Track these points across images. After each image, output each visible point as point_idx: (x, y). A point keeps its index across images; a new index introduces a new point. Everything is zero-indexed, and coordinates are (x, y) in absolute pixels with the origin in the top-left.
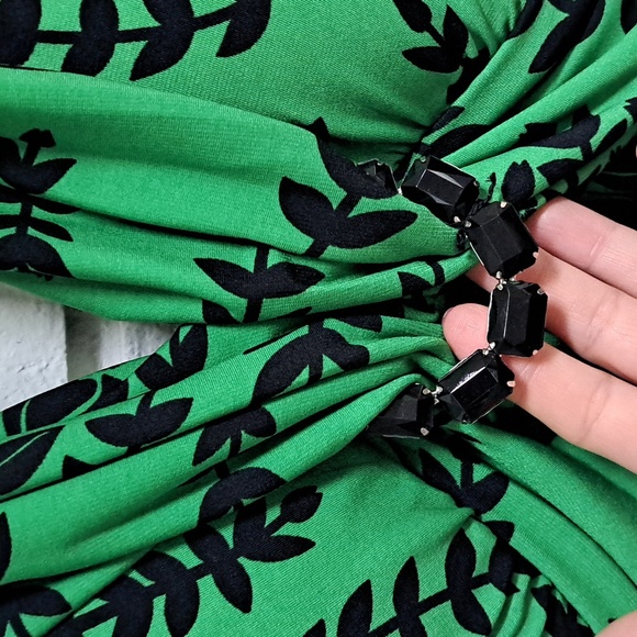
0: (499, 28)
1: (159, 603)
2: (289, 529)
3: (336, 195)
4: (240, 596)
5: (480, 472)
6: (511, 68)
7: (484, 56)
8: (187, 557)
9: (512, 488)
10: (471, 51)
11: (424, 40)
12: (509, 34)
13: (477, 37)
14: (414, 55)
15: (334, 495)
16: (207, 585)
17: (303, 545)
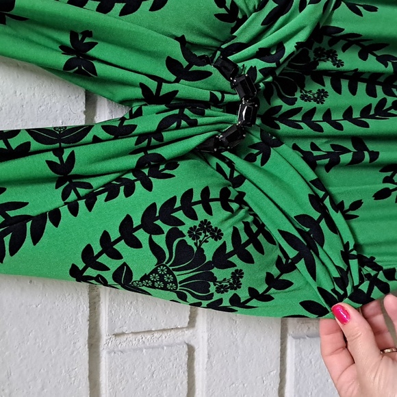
0: (251, 8)
1: (122, 188)
6: (254, 24)
7: (245, 18)
8: (130, 176)
10: (240, 16)
11: (223, 11)
12: (255, 10)
13: (242, 11)
14: (218, 16)
16: (138, 184)
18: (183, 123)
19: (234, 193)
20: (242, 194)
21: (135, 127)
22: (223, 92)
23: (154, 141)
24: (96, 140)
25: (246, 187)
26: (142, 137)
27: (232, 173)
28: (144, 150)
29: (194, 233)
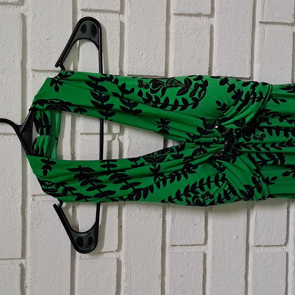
0: (231, 104)
1: (176, 177)
2: (193, 170)
3: (204, 129)
4: (186, 177)
5: (222, 166)
6: (233, 110)
7: (229, 108)
8: (180, 172)
9: (226, 169)
10: (227, 108)
11: (220, 107)
12: (233, 105)
13: (228, 106)
14: (218, 109)
15: (200, 167)
16: (182, 175)
17: (195, 172)
18: (202, 152)
19: (220, 175)
20: (224, 175)
21: (183, 155)
22: (218, 137)
23: (190, 159)
24: (168, 160)
25: (226, 171)
26: (186, 158)
27: (220, 166)
28: (186, 163)
29: (203, 197)
